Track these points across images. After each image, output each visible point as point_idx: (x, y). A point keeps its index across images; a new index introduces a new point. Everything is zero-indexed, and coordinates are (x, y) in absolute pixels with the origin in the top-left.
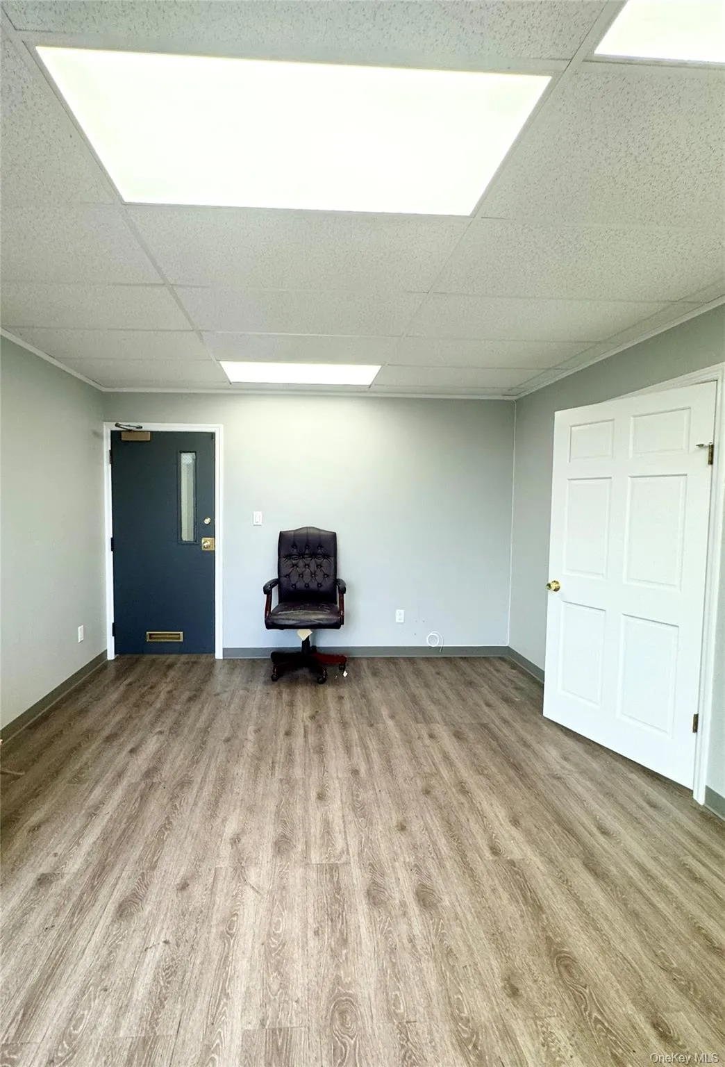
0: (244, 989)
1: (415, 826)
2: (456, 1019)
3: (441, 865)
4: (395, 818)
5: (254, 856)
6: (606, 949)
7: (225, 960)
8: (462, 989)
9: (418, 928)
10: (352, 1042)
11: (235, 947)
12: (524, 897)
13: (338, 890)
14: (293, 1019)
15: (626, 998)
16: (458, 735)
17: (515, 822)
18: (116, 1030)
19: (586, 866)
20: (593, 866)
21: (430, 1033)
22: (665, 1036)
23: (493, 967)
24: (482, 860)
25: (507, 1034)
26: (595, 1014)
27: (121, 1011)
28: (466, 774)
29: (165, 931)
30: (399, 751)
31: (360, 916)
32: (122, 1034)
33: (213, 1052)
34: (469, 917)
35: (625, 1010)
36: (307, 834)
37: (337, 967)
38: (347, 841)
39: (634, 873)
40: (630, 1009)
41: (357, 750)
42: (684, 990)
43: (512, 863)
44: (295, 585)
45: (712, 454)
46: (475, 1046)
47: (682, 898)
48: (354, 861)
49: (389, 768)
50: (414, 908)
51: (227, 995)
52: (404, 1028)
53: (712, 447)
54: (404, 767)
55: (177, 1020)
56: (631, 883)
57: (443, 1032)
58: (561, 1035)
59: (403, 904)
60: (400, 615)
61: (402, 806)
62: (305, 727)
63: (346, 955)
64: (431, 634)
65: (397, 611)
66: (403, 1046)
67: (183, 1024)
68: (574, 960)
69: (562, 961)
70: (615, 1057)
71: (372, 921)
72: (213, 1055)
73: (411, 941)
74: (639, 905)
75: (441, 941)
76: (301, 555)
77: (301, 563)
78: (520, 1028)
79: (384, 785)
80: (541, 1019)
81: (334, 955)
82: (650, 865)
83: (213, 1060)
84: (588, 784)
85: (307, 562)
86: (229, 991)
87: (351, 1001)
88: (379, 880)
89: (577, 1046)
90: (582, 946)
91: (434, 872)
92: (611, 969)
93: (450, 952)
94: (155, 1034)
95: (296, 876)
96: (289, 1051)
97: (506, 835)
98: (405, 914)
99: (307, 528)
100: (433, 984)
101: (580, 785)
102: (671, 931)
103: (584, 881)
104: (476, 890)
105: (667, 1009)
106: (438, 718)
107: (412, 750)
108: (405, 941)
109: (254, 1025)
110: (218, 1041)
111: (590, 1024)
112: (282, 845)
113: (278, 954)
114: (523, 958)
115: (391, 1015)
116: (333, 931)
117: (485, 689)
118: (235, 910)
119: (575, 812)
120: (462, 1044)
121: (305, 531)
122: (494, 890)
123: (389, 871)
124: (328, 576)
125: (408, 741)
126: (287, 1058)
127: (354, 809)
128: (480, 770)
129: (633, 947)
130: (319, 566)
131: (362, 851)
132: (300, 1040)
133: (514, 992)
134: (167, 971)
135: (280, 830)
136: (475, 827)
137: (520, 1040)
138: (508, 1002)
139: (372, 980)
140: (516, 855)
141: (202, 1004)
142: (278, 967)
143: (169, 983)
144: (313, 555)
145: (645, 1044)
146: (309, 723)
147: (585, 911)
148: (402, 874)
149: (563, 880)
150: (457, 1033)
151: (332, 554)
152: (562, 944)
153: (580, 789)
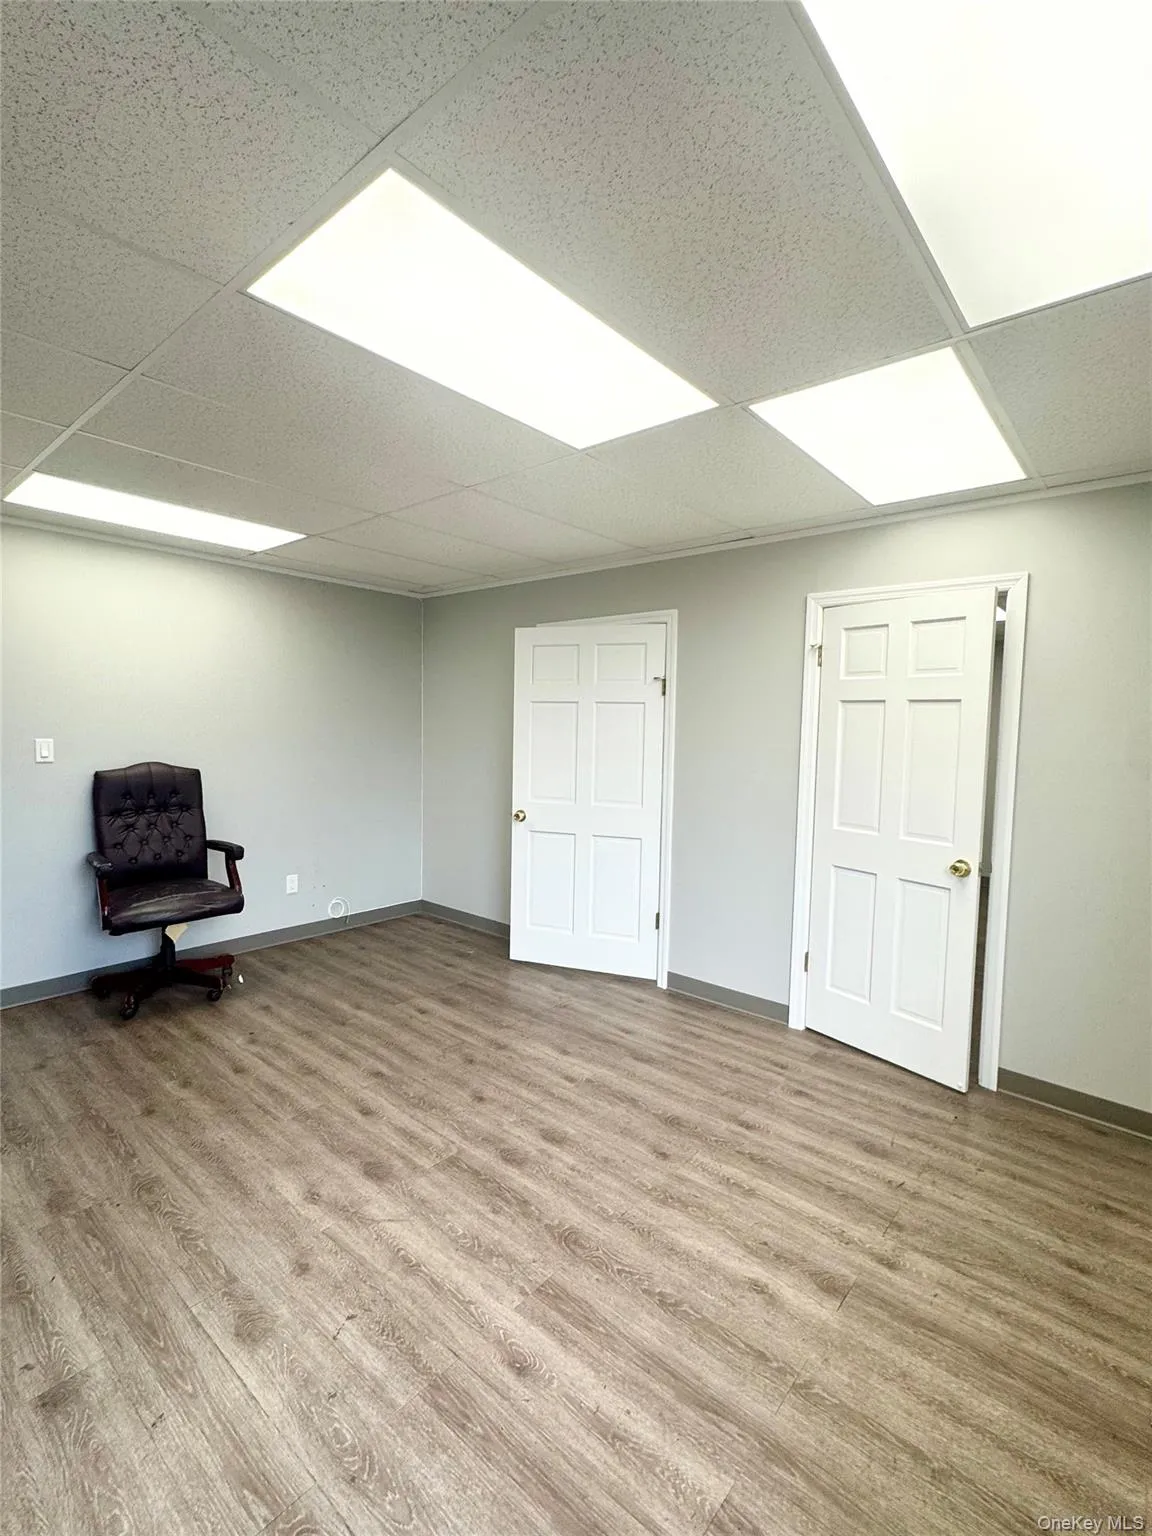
0: (480, 1288)
1: (489, 1092)
2: (648, 1192)
3: (542, 1110)
4: (465, 1095)
5: (356, 1198)
6: (688, 1101)
7: (436, 1286)
8: (635, 1175)
9: (570, 1160)
10: (601, 1252)
11: (433, 1270)
12: (618, 1098)
13: (476, 1173)
14: (543, 1273)
15: (719, 1120)
16: (446, 1002)
17: (565, 1052)
18: (392, 1405)
19: (636, 1059)
20: (638, 1057)
21: (641, 1210)
22: (748, 1127)
23: (641, 1150)
24: (568, 1090)
25: (682, 1180)
26: (713, 1139)
27: (377, 1392)
28: (490, 1033)
29: (334, 1312)
30: (405, 1038)
31: (516, 1178)
32: (402, 1401)
33: (506, 1340)
34: (597, 1131)
35: (723, 1127)
36: (391, 1149)
37: (539, 1220)
38: (442, 1135)
39: (665, 1049)
40: (725, 1125)
41: (353, 1053)
42: (739, 1099)
43: (589, 1081)
44: (136, 859)
45: (664, 686)
46: (672, 1198)
47: (700, 1051)
48: (465, 1145)
49: (413, 1058)
50: (554, 1149)
51: (470, 1302)
52: (624, 1220)
53: (664, 680)
54: (425, 1050)
55: (446, 1353)
56: (670, 1057)
57: (647, 1203)
58: (707, 1160)
59: (542, 1151)
60: (292, 883)
61: (461, 1084)
62: (257, 1055)
63: (537, 1208)
64: (333, 902)
65: (288, 877)
66: (634, 1229)
67: (455, 1347)
68: (678, 1118)
69: (673, 1122)
70: (738, 1152)
71: (530, 1176)
72: (509, 1341)
73: (573, 1169)
74: (685, 1068)
75: (594, 1157)
76: (140, 810)
77: (142, 821)
78: (683, 1172)
79: (422, 1073)
80: (691, 1159)
81: (526, 1215)
82: (669, 1040)
83: (511, 1344)
84: (587, 1002)
85: (153, 820)
86: (467, 1299)
87: (572, 1231)
88: (502, 1146)
89: (719, 1160)
90: (677, 1109)
91: (541, 1117)
92: (699, 1110)
93: (606, 1160)
94: (437, 1375)
95: (423, 1186)
96: (564, 1290)
97: (568, 1065)
98: (550, 1157)
99: (148, 763)
100: (615, 1184)
101: (585, 1006)
102: (710, 1073)
103: (642, 1069)
104: (583, 1112)
105: (740, 1114)
106: (411, 993)
107: (415, 1030)
108: (570, 1172)
109: (518, 1300)
110: (501, 1332)
111: (714, 1144)
112: (375, 1171)
113: (480, 1246)
114: (651, 1135)
115: (608, 1219)
116: (508, 1203)
117: (430, 950)
118: (395, 1247)
119: (598, 1026)
120: (664, 1202)
121: (143, 770)
122: (595, 1105)
123: (505, 1136)
124: (191, 837)
125: (405, 1026)
126: (568, 1295)
127: (415, 1106)
128: (498, 1025)
129: (700, 1093)
130: (174, 823)
131: (463, 1133)
132: (564, 1279)
133: (664, 1156)
134: (385, 1333)
135: (358, 1161)
136: (540, 1070)
137: (689, 1177)
138: (663, 1163)
139: (574, 1210)
140: (587, 1074)
141: (454, 1324)
142: (491, 1254)
143: (399, 1338)
144: (162, 807)
145: (745, 1137)
146: (254, 1048)
147: (659, 1087)
148: (517, 1131)
149: (631, 1075)
150: (656, 1199)
151: (195, 804)
152: (665, 1113)
153: (586, 1009)
